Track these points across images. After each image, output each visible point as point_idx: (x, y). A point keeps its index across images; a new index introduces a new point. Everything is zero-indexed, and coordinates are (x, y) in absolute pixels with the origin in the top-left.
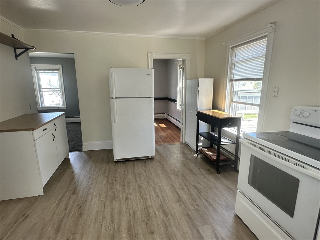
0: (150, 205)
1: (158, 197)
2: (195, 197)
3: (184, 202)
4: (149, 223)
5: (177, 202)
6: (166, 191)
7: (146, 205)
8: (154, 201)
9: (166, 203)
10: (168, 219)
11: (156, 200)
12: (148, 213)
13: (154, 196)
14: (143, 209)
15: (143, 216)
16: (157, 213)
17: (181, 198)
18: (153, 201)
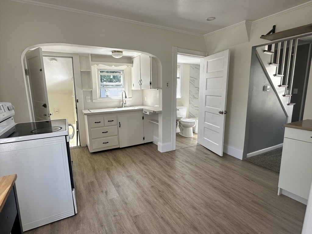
0: (165, 206)
1: (162, 218)
2: (116, 227)
3: (130, 217)
4: (158, 191)
5: (138, 216)
6: (156, 231)
7: (169, 205)
8: (164, 211)
9: (150, 212)
10: (144, 197)
11: (162, 213)
12: (163, 198)
13: (167, 218)
14: (169, 201)
15: (165, 195)
16: (155, 200)
17: (134, 222)
18: (166, 211)
